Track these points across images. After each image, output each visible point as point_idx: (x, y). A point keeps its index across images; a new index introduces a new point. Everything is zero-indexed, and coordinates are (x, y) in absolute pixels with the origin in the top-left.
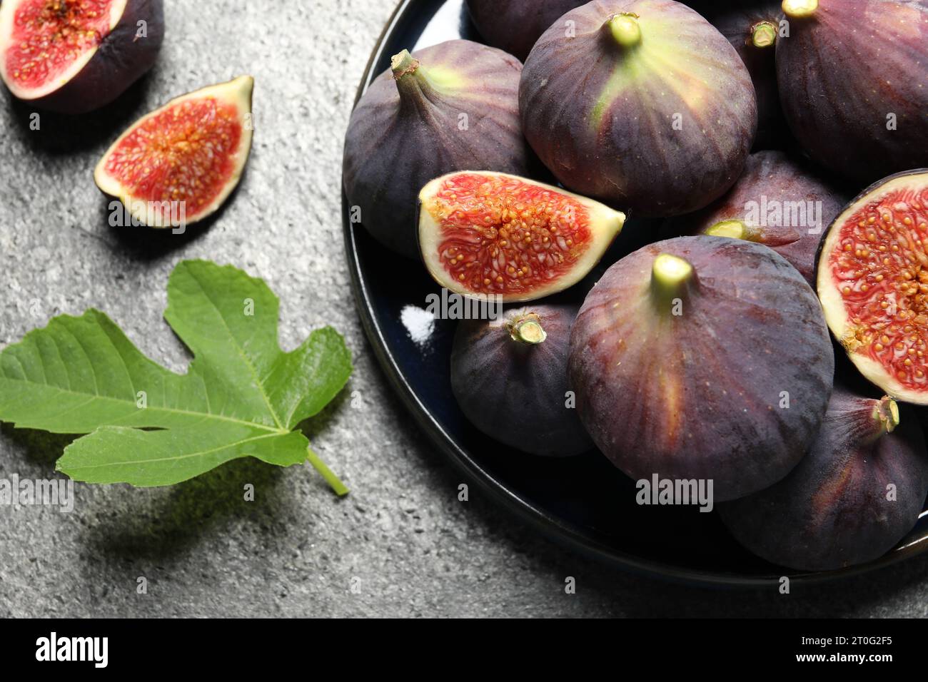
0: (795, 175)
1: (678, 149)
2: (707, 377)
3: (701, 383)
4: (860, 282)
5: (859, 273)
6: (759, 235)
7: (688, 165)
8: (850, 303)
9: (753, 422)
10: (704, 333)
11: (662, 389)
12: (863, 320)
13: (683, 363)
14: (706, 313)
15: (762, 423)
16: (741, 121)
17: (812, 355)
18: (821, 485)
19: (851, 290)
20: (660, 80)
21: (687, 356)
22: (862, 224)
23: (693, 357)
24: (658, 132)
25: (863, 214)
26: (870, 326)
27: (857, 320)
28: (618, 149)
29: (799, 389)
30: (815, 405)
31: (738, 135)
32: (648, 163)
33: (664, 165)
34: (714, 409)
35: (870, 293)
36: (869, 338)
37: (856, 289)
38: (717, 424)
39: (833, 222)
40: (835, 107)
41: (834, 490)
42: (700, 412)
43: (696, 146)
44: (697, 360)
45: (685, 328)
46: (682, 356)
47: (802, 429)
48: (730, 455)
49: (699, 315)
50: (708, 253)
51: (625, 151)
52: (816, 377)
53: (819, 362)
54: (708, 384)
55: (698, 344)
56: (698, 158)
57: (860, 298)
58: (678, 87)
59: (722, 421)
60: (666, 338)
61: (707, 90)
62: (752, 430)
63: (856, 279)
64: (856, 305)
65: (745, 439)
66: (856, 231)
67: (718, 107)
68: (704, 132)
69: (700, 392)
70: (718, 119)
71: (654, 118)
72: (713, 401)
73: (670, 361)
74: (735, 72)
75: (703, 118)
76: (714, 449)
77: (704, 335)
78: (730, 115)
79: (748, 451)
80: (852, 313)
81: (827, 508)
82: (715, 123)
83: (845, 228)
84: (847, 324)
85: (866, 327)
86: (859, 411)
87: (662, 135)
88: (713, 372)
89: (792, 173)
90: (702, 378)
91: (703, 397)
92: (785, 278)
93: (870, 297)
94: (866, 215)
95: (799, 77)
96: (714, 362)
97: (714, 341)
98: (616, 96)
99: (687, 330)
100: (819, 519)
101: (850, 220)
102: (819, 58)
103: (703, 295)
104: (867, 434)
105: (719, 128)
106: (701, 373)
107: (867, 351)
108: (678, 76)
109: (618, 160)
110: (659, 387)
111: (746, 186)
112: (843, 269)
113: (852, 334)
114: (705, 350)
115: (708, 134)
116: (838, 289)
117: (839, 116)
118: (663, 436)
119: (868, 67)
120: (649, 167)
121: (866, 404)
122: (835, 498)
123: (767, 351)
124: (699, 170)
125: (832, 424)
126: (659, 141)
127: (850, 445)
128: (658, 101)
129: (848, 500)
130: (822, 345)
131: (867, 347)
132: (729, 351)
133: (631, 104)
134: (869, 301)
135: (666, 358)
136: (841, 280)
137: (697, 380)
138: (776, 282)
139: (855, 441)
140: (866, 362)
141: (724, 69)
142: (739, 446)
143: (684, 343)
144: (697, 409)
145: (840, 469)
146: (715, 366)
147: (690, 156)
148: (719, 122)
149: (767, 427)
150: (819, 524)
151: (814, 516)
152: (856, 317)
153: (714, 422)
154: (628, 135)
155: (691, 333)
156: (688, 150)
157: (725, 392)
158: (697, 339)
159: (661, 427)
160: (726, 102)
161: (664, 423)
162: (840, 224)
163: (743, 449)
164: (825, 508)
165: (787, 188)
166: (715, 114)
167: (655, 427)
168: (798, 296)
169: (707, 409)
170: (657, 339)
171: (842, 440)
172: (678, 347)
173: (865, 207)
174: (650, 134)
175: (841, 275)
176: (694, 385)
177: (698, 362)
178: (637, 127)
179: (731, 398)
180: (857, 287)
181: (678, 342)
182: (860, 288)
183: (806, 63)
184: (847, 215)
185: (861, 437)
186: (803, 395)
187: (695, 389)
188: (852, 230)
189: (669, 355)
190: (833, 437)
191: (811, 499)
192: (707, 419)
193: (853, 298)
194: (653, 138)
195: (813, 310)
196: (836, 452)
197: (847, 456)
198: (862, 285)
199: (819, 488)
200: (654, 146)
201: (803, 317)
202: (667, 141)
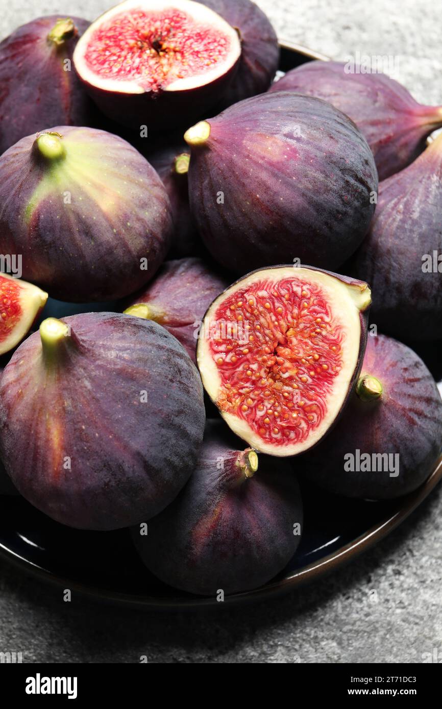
0: (202, 273)
1: (93, 243)
2: (83, 422)
3: (77, 426)
4: (231, 355)
5: (230, 347)
6: (163, 317)
7: (102, 257)
8: (222, 371)
9: (121, 461)
10: (82, 385)
11: (48, 431)
12: (233, 385)
13: (64, 409)
14: (84, 369)
15: (128, 461)
16: (150, 225)
17: (176, 409)
18: (198, 521)
19: (224, 361)
20: (79, 188)
21: (68, 403)
22: (232, 307)
23: (72, 404)
24: (76, 229)
25: (233, 299)
26: (238, 390)
27: (229, 385)
28: (44, 241)
29: (162, 436)
30: (179, 450)
31: (147, 236)
32: (69, 254)
33: (82, 256)
34: (88, 448)
35: (238, 364)
36: (237, 401)
37: (228, 360)
38: (91, 461)
39: (211, 305)
40: (222, 216)
41: (209, 525)
42: (78, 450)
43: (108, 242)
44: (75, 407)
45: (67, 380)
46: (64, 404)
47: (167, 469)
48: (102, 488)
49: (79, 370)
50: (97, 322)
51: (50, 244)
52: (180, 427)
53: (183, 415)
54: (84, 427)
55: (77, 394)
56: (110, 251)
57: (230, 367)
58: (94, 194)
59: (94, 459)
60: (52, 389)
61: (119, 198)
62: (120, 466)
63: (227, 352)
64: (227, 374)
65: (114, 475)
66: (228, 313)
67: (129, 213)
68: (115, 231)
69: (78, 434)
70: (128, 222)
71: (72, 218)
72: (87, 442)
73: (54, 408)
74: (150, 188)
75: (114, 220)
76: (89, 483)
77: (81, 387)
78: (139, 219)
79: (118, 485)
80: (225, 379)
81: (204, 540)
82: (124, 225)
83: (220, 310)
84: (221, 389)
85: (235, 391)
86: (227, 460)
87: (79, 231)
88: (88, 418)
89: (200, 272)
90: (79, 422)
91: (80, 439)
92: (159, 346)
93: (239, 366)
94: (236, 300)
95: (198, 193)
96: (89, 410)
97: (90, 392)
98: (43, 198)
99: (68, 382)
100: (198, 550)
101: (223, 304)
102: (210, 178)
103: (82, 354)
104: (231, 479)
105: (129, 229)
106: (78, 418)
107: (236, 411)
108: (95, 186)
109: (45, 250)
110: (46, 430)
111: (162, 280)
112: (218, 344)
113: (224, 397)
114: (82, 400)
115: (118, 233)
116: (214, 360)
117: (225, 224)
118: (50, 471)
119: (244, 183)
120: (70, 257)
121: (234, 454)
122: (209, 532)
123: (135, 403)
124: (112, 262)
125: (208, 471)
126: (77, 236)
127: (220, 488)
128: (76, 204)
129: (220, 534)
130: (188, 401)
131: (236, 408)
132: (102, 401)
133: (53, 206)
134: (238, 370)
135: (51, 405)
136: (216, 352)
137: (75, 424)
138: (150, 347)
139: (224, 485)
140: (235, 420)
141: (139, 185)
142: (110, 481)
143: (65, 393)
144: (75, 448)
145: (213, 508)
146: (90, 413)
147: (103, 250)
148: (129, 224)
149: (134, 466)
150: (198, 553)
151: (193, 546)
152: (227, 383)
153: (89, 460)
154: (52, 230)
155: (72, 385)
156: (101, 244)
157: (97, 435)
158: (76, 390)
159: (48, 463)
160: (137, 209)
161: (50, 460)
162: (216, 307)
163: (113, 483)
164: (202, 540)
165: (192, 282)
166: (126, 218)
167: (44, 463)
168: (169, 360)
169: (83, 449)
170: (45, 389)
171: (214, 484)
172: (61, 396)
173: (235, 294)
174: (69, 230)
175: (216, 348)
176: (73, 428)
177: (76, 409)
178: (59, 224)
179: (102, 440)
180: (229, 358)
181: (61, 392)
182: (231, 359)
183: (203, 182)
184: (221, 300)
185: (228, 481)
186: (167, 440)
187: (73, 431)
188: (225, 312)
189: (53, 402)
190: (207, 481)
191: (192, 532)
192: (83, 457)
193: (225, 367)
194: (72, 233)
195: (182, 373)
196: (209, 493)
197: (219, 498)
198: (232, 357)
199: (197, 523)
200: (73, 240)
201: (170, 377)
202: (84, 236)
